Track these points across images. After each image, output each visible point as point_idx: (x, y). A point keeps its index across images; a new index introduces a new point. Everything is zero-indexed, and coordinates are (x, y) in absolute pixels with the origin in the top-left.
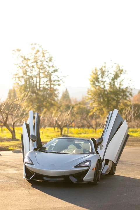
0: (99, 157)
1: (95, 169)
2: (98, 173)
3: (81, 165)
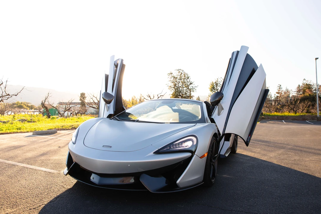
0: (216, 128)
1: (208, 155)
2: (213, 161)
3: (171, 148)
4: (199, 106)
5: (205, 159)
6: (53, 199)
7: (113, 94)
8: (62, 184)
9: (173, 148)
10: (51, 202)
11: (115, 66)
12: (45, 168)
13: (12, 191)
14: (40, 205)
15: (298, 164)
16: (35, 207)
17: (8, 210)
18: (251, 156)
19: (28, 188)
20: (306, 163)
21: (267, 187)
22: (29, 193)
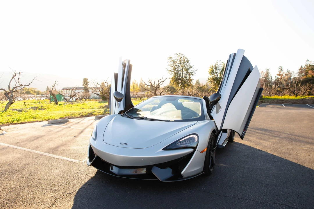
1: (207, 150)
2: (212, 153)
3: (176, 145)
4: (200, 103)
5: (204, 153)
6: (83, 186)
7: (123, 92)
8: (86, 173)
9: (178, 145)
10: (81, 188)
11: (123, 66)
12: (68, 158)
13: (50, 178)
14: (74, 190)
15: (289, 154)
16: (71, 192)
17: (52, 194)
18: (247, 145)
19: (61, 176)
20: (298, 152)
21: (258, 176)
22: (63, 181)
